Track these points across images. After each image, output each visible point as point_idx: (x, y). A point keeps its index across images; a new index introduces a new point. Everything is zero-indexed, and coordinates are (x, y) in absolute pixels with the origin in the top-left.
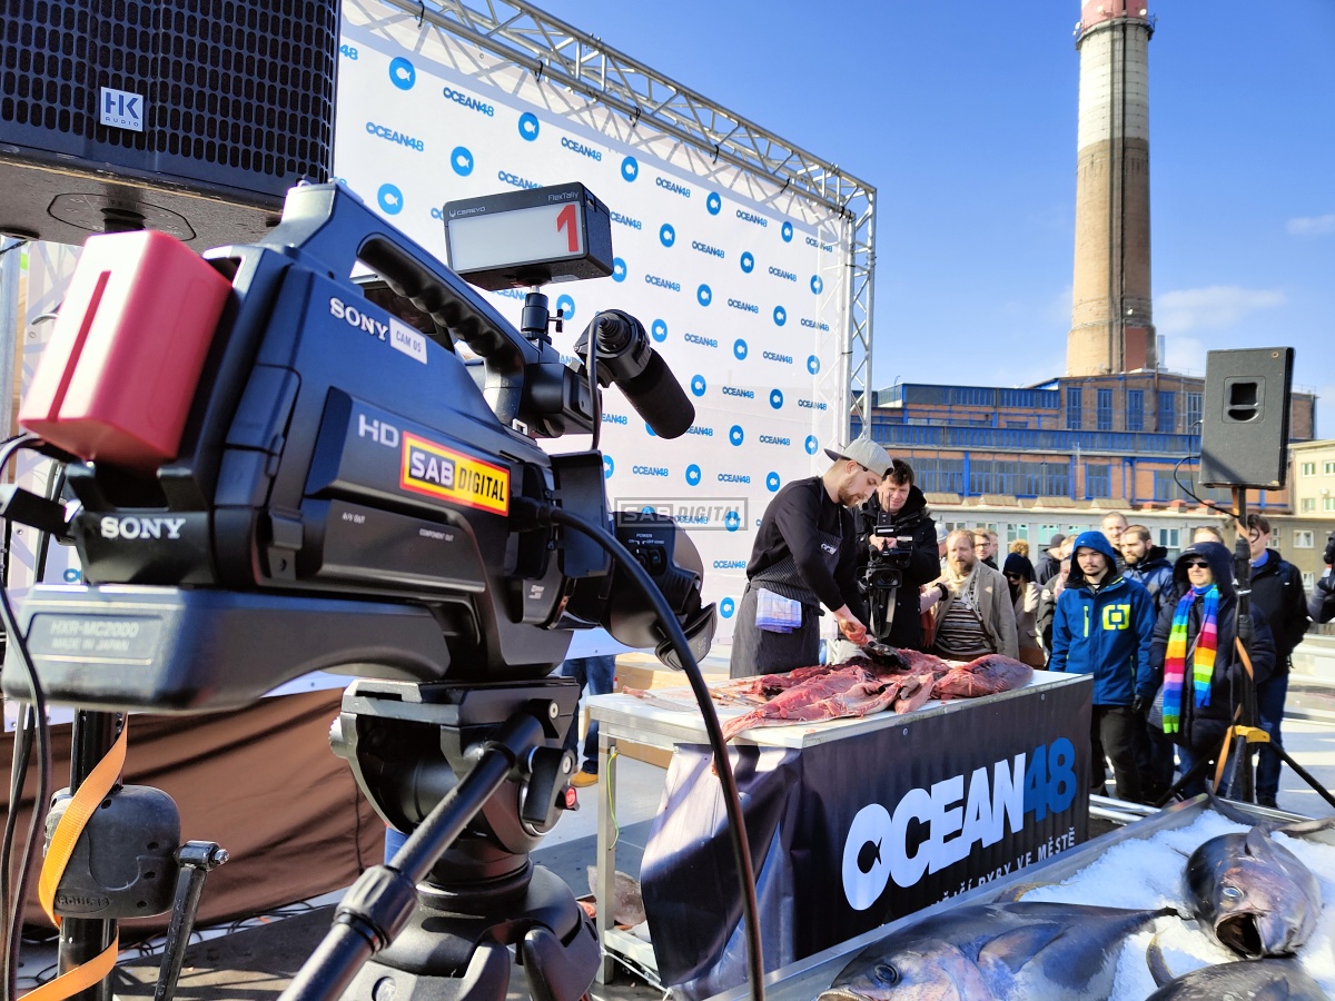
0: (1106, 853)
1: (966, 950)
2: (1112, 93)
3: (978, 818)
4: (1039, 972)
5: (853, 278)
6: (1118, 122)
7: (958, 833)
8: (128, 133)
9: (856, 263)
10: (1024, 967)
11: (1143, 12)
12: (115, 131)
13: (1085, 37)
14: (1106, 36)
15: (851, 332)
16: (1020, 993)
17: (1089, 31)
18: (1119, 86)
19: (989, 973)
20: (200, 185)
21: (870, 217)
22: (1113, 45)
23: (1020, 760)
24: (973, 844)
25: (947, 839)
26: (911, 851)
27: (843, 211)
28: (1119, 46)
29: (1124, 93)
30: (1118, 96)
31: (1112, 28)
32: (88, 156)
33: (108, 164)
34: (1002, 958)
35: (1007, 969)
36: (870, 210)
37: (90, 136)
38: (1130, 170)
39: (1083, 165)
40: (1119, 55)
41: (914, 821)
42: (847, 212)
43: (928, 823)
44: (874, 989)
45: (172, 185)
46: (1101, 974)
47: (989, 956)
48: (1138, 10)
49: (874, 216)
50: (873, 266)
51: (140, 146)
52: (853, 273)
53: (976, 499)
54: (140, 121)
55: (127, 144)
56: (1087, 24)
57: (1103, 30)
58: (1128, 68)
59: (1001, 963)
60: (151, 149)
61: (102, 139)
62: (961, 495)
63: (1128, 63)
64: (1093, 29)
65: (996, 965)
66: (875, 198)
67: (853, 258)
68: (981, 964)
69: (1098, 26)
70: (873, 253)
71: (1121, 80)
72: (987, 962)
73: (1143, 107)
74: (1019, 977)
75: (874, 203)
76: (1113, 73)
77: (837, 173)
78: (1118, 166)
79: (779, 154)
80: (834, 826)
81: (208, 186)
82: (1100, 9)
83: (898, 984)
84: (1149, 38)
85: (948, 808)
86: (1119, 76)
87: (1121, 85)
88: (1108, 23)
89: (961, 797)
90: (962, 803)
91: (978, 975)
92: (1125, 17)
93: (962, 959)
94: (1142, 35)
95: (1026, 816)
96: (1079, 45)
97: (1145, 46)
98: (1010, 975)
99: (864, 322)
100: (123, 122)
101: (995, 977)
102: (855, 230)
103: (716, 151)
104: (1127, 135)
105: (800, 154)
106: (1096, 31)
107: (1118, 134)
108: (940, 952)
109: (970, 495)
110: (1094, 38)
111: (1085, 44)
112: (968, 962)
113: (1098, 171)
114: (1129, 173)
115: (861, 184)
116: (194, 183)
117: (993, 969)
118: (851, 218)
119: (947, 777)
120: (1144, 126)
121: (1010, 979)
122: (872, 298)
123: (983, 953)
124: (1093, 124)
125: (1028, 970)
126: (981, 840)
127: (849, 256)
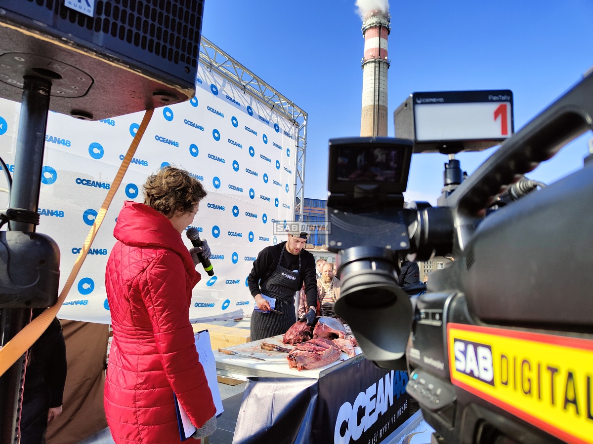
2: (375, 87)
3: (380, 402)
5: (298, 151)
6: (377, 98)
7: (374, 411)
8: (82, 16)
9: (299, 146)
11: (386, 58)
12: (73, 13)
13: (365, 64)
14: (373, 64)
15: (296, 175)
17: (367, 62)
18: (377, 85)
20: (130, 61)
21: (305, 126)
22: (375, 68)
23: (392, 372)
24: (379, 415)
25: (370, 414)
26: (359, 423)
27: (294, 122)
28: (377, 69)
29: (379, 87)
30: (377, 88)
31: (375, 62)
32: (54, 26)
33: (70, 35)
36: (305, 123)
37: (56, 12)
38: (381, 118)
39: (363, 113)
40: (377, 73)
42: (296, 123)
45: (112, 58)
48: (384, 56)
49: (306, 125)
50: (305, 147)
51: (90, 27)
52: (298, 149)
53: (320, 246)
54: (92, 9)
55: (81, 24)
56: (366, 59)
57: (372, 62)
58: (381, 78)
60: (98, 30)
61: (64, 17)
62: (314, 244)
63: (380, 76)
64: (368, 61)
66: (307, 118)
67: (298, 143)
69: (370, 60)
70: (306, 142)
71: (378, 82)
73: (386, 94)
75: (306, 120)
76: (375, 79)
77: (293, 105)
78: (376, 116)
79: (269, 94)
80: (331, 415)
81: (135, 63)
82: (371, 54)
84: (388, 68)
85: (371, 399)
86: (377, 81)
87: (378, 84)
88: (373, 60)
89: (375, 393)
90: (375, 396)
92: (380, 58)
94: (386, 66)
95: (394, 397)
96: (363, 67)
97: (387, 71)
99: (301, 171)
100: (80, 7)
102: (299, 130)
103: (244, 88)
104: (380, 104)
105: (278, 94)
106: (369, 62)
107: (377, 103)
109: (317, 245)
110: (368, 64)
111: (365, 66)
113: (369, 117)
114: (380, 119)
115: (302, 111)
116: (126, 59)
118: (297, 126)
119: (371, 385)
120: (386, 101)
122: (305, 161)
124: (368, 99)
126: (381, 412)
127: (296, 142)
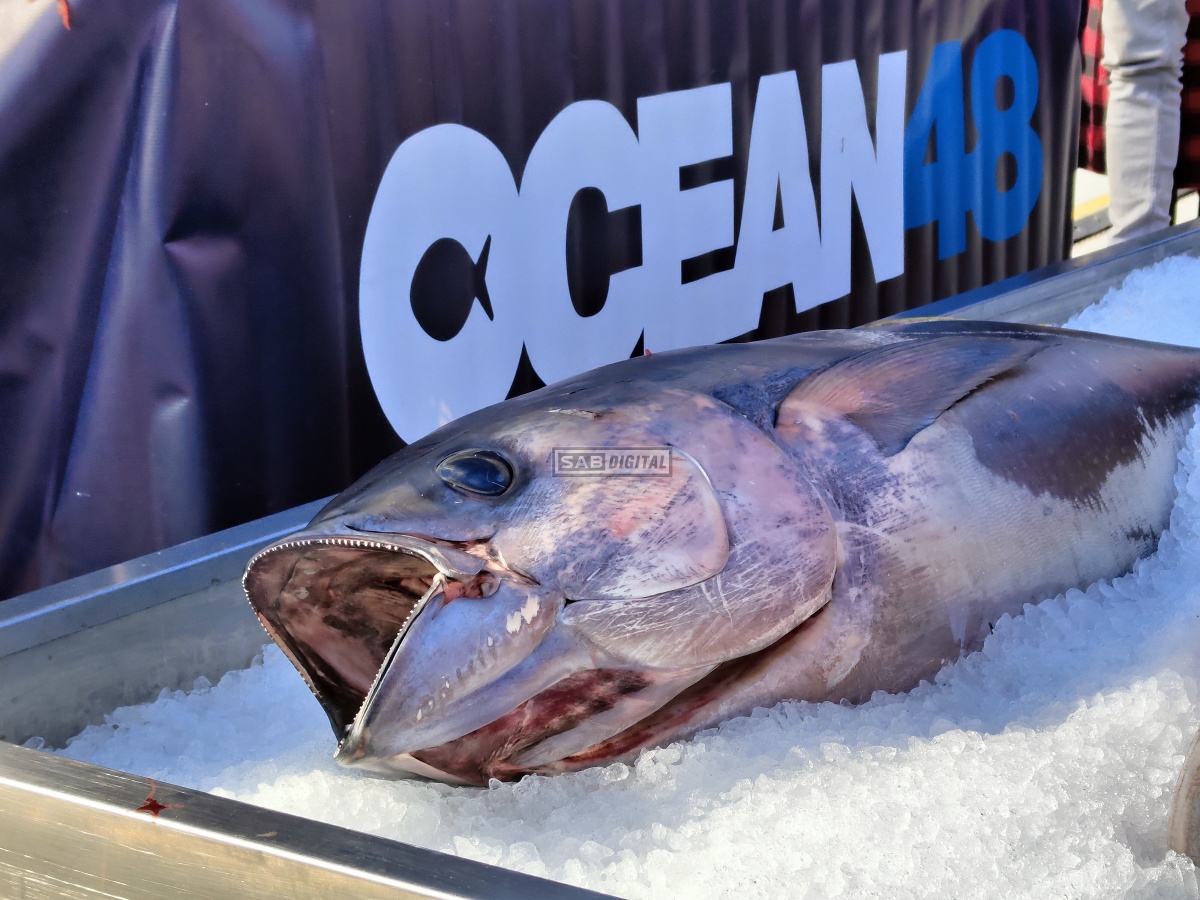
0: (1119, 286)
1: (736, 399)
3: (778, 223)
4: (965, 453)
7: (723, 260)
10: (917, 439)
16: (908, 504)
19: (809, 454)
23: (893, 66)
24: (769, 298)
25: (693, 270)
26: (588, 297)
34: (851, 417)
35: (866, 445)
41: (589, 202)
43: (634, 214)
44: (440, 516)
46: (1136, 465)
47: (809, 412)
59: (847, 428)
65: (832, 432)
68: (787, 432)
72: (805, 428)
74: (901, 463)
83: (517, 492)
85: (690, 177)
89: (726, 150)
90: (731, 168)
91: (776, 456)
93: (725, 421)
95: (912, 239)
98: (876, 459)
101: (830, 465)
108: (653, 406)
112: (745, 425)
117: (823, 445)
119: (682, 80)
121: (877, 468)
123: (791, 405)
125: (930, 448)
126: (789, 288)
